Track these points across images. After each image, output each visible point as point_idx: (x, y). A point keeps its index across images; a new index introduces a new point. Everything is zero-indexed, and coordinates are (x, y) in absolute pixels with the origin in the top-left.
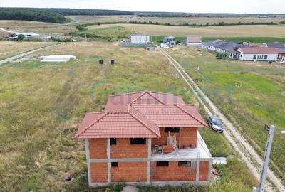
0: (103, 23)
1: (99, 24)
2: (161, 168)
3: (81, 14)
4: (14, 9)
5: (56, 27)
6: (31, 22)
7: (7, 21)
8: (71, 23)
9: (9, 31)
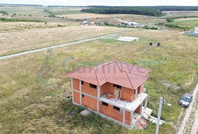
0: (190, 17)
1: (186, 17)
2: (104, 106)
3: (176, 10)
4: (131, 7)
5: (153, 19)
6: (139, 15)
7: (124, 15)
8: (165, 17)
9: (123, 21)
